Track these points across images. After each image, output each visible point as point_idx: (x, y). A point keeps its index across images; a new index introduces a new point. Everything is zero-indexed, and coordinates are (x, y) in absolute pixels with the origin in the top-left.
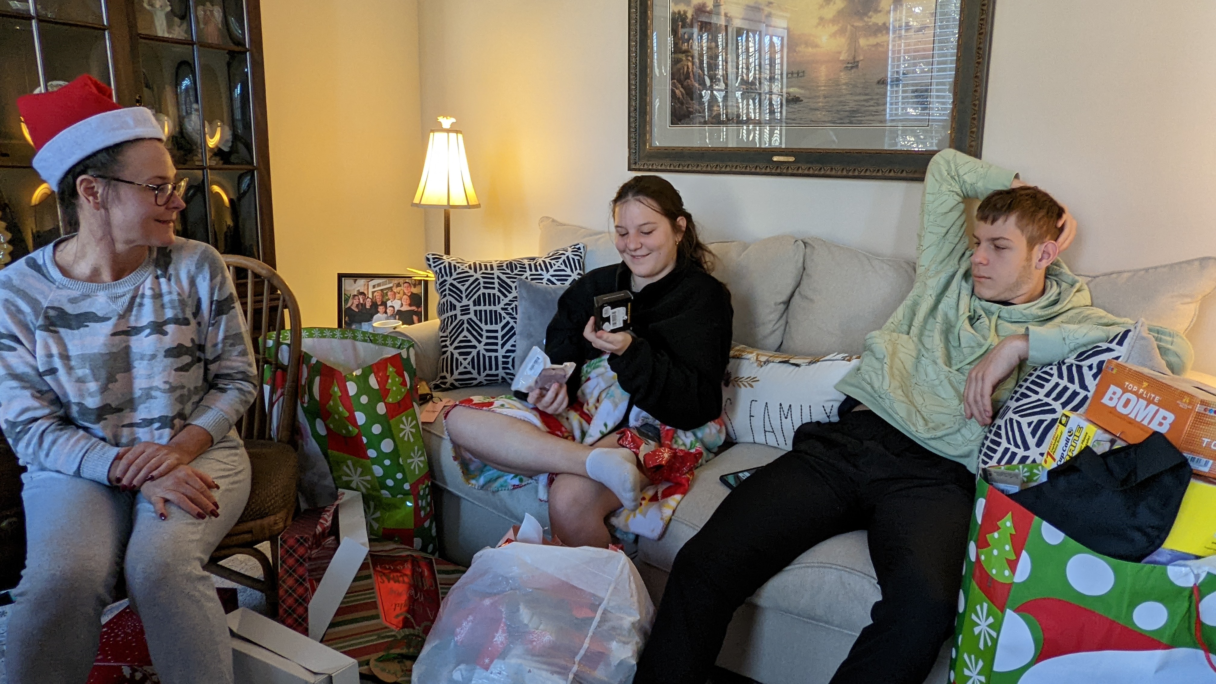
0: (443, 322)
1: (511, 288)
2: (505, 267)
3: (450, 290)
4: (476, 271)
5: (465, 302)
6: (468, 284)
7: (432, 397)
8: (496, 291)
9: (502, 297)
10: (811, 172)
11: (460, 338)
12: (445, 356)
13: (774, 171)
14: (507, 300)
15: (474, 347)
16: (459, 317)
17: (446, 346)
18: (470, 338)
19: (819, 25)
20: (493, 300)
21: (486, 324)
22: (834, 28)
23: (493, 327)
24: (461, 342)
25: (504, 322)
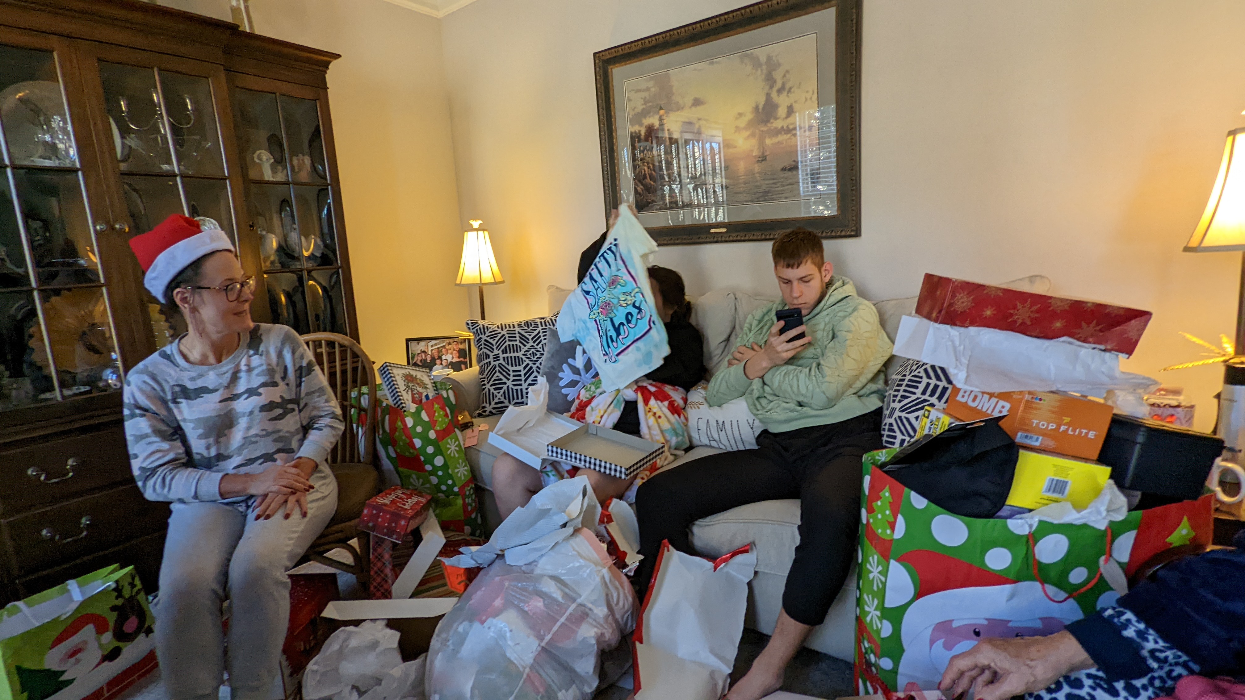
0: (481, 367)
1: (528, 339)
2: (523, 325)
3: (485, 344)
4: (502, 330)
5: (496, 352)
6: (497, 339)
7: (472, 422)
8: (517, 343)
9: (522, 346)
10: (739, 238)
11: (494, 378)
12: (484, 392)
13: (711, 240)
14: (526, 349)
15: (505, 383)
16: (492, 363)
17: (484, 385)
18: (501, 377)
19: (735, 132)
20: (516, 349)
21: (512, 366)
22: (748, 133)
23: (518, 368)
24: (495, 380)
25: (525, 364)
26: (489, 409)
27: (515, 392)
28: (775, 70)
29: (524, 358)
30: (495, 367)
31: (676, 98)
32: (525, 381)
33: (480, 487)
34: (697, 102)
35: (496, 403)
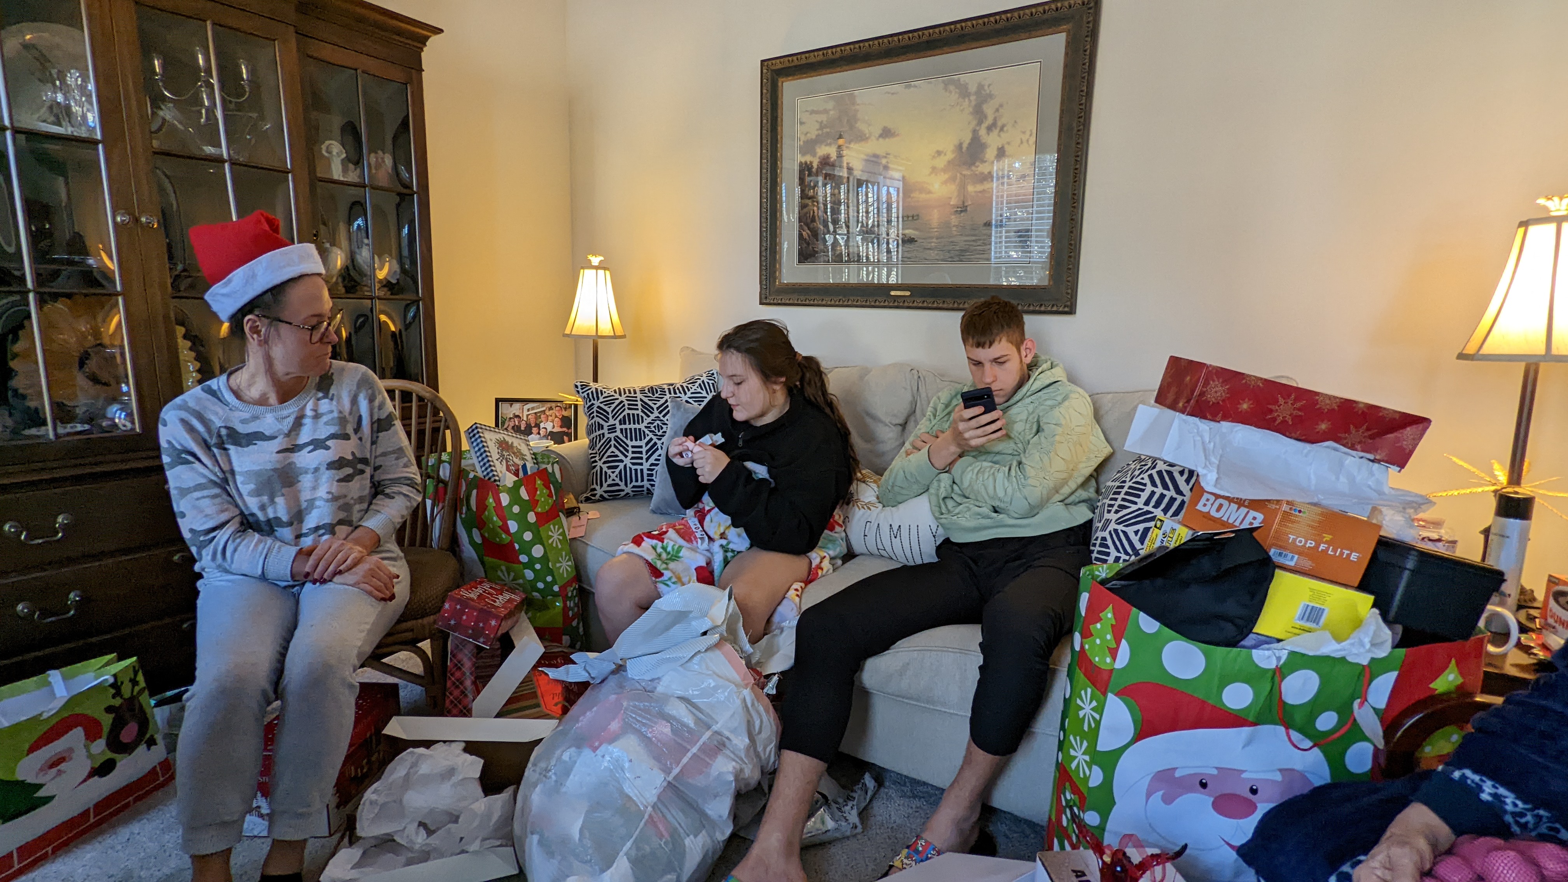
0: (591, 441)
1: (652, 408)
2: (646, 391)
3: (597, 412)
4: (620, 395)
5: (611, 422)
6: (613, 406)
7: (579, 508)
8: (639, 412)
9: (645, 417)
10: (925, 305)
11: (608, 453)
12: (595, 470)
13: (891, 304)
14: (649, 420)
15: (622, 461)
16: (607, 436)
17: (595, 461)
18: (617, 453)
19: (931, 173)
20: (637, 420)
21: (631, 440)
22: (945, 177)
23: (638, 443)
24: (609, 457)
25: (648, 438)
26: (599, 492)
27: (633, 472)
28: (984, 101)
29: (647, 432)
30: (610, 440)
31: (860, 125)
32: (647, 460)
33: (583, 588)
34: (887, 133)
35: (609, 486)
